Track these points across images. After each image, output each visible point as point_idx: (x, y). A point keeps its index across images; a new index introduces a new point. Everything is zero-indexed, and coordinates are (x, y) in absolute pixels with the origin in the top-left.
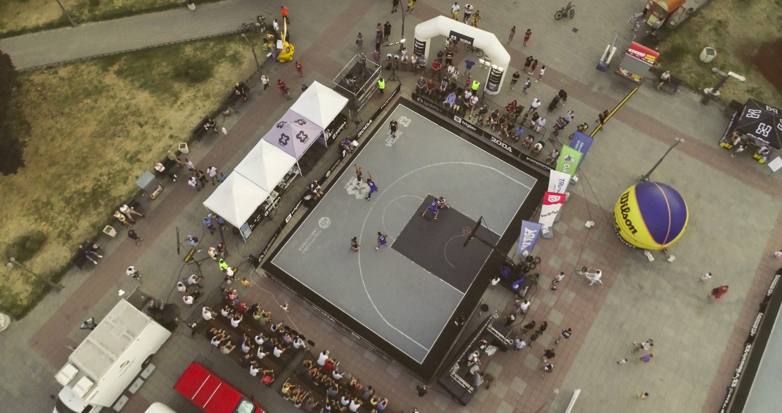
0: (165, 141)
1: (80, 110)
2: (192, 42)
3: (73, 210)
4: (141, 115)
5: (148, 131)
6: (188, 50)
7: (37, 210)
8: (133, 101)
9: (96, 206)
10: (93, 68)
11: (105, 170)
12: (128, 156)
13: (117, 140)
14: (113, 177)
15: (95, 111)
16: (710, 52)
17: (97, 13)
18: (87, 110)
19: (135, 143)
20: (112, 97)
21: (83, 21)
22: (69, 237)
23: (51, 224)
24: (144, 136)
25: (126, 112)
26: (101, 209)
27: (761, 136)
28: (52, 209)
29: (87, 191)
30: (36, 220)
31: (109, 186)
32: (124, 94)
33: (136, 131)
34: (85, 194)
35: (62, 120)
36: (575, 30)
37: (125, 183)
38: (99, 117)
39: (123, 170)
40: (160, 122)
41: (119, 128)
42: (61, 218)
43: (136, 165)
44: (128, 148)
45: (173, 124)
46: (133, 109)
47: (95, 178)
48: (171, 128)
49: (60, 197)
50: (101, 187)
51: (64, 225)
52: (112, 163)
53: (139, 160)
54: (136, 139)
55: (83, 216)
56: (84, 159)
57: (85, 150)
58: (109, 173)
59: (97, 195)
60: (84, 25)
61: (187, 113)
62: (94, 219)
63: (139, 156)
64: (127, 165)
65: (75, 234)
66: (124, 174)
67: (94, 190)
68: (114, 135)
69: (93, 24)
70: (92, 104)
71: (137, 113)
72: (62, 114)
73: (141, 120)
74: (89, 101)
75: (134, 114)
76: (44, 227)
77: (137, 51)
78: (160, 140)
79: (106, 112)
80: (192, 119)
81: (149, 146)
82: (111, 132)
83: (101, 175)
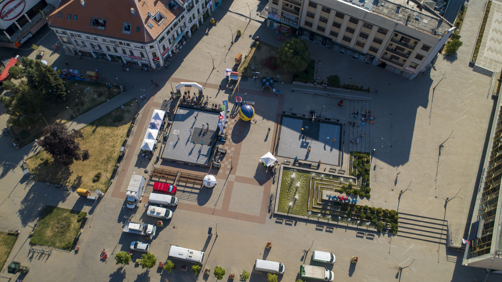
0: (120, 139)
1: (91, 140)
2: (114, 111)
3: (105, 165)
4: (110, 135)
5: (114, 138)
6: (114, 113)
7: (95, 168)
8: (106, 132)
9: (110, 161)
10: (89, 128)
11: (107, 152)
12: (112, 146)
13: (107, 144)
14: (111, 153)
15: (96, 139)
16: (253, 67)
17: (80, 112)
18: (93, 139)
19: (112, 142)
20: (99, 133)
21: (78, 116)
22: (107, 171)
23: (101, 170)
24: (114, 140)
25: (105, 136)
26: (112, 161)
27: (267, 85)
28: (98, 166)
29: (105, 158)
30: (96, 170)
31: (110, 156)
32: (102, 131)
33: (111, 139)
34: (105, 160)
35: (88, 144)
36: (218, 71)
37: (115, 153)
38: (98, 140)
39: (112, 150)
40: (116, 135)
41: (105, 140)
42: (102, 167)
43: (115, 148)
44: (111, 144)
45: (120, 134)
46: (106, 134)
47: (106, 155)
48: (120, 135)
49: (99, 163)
50: (109, 156)
51: (104, 169)
52: (109, 150)
53: (115, 146)
54: (111, 141)
55: (108, 165)
56: (100, 151)
57: (99, 149)
58: (109, 152)
59: (109, 159)
60: (79, 117)
61: (122, 130)
62: (111, 164)
63: (115, 145)
64: (113, 149)
65: (108, 170)
66: (113, 151)
67: (107, 158)
68: (105, 143)
69: (81, 116)
70: (94, 137)
71: (108, 135)
72: (87, 142)
73: (110, 136)
74: (93, 137)
75: (107, 135)
76: (99, 171)
77: (99, 119)
78: (118, 140)
79: (99, 138)
80: (124, 131)
81: (116, 142)
82: (104, 142)
83: (107, 153)
